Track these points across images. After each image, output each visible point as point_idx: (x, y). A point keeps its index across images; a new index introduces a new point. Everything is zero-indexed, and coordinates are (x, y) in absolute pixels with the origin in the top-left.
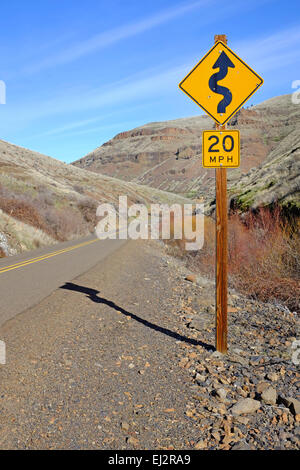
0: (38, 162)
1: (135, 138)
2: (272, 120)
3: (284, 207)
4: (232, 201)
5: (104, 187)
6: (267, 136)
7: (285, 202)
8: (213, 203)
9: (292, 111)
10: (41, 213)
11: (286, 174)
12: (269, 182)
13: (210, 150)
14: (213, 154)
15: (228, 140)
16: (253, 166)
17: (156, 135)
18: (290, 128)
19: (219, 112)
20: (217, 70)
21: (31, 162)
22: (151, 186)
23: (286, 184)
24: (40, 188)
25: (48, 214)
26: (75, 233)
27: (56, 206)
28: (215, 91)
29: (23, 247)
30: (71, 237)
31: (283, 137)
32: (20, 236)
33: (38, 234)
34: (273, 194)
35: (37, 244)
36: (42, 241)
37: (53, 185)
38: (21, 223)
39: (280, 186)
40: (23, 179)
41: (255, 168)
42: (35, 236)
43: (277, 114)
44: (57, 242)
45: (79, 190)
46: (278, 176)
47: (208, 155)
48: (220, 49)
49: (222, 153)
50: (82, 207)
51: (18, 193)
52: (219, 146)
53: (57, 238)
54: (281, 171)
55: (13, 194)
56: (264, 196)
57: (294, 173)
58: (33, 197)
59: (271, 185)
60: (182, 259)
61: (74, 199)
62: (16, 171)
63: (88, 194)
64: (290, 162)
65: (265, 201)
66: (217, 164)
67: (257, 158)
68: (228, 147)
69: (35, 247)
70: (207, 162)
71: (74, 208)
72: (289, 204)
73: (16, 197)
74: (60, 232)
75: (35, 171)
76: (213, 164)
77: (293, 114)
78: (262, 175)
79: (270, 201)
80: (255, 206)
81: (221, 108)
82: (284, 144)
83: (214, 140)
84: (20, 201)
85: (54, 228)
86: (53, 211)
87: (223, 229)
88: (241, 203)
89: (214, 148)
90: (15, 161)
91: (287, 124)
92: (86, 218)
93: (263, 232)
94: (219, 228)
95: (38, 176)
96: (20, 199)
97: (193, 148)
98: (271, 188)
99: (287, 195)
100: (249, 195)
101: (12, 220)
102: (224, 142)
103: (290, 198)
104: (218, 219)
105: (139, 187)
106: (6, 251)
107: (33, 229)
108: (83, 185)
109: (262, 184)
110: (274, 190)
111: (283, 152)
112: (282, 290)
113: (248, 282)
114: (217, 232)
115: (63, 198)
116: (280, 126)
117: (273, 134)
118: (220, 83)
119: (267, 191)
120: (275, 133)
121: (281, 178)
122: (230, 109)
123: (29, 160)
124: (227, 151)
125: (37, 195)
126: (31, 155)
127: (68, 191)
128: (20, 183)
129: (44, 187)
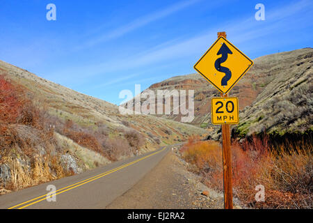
0: (98, 105)
1: (164, 87)
2: (258, 72)
3: (270, 135)
4: (233, 130)
5: (143, 121)
6: (255, 83)
7: (271, 131)
8: (219, 131)
9: (272, 66)
10: (100, 141)
11: (270, 111)
12: (259, 117)
13: (217, 112)
14: (219, 115)
15: (230, 104)
16: (247, 105)
17: (178, 85)
18: (271, 77)
19: (222, 85)
20: (220, 56)
21: (93, 105)
22: (175, 120)
23: (270, 118)
24: (99, 124)
25: (104, 142)
26: (123, 155)
27: (110, 136)
28: (219, 71)
29: (87, 166)
30: (120, 158)
31: (267, 84)
32: (85, 159)
33: (97, 157)
34: (262, 126)
35: (97, 164)
36: (100, 162)
37: (109, 121)
38: (86, 149)
39: (266, 119)
40: (87, 117)
41: (248, 106)
42: (96, 158)
43: (262, 68)
44: (110, 162)
45: (125, 124)
46: (265, 112)
47: (216, 115)
48: (222, 41)
49: (226, 113)
50: (128, 136)
51: (84, 127)
52: (223, 109)
53: (110, 159)
54: (267, 108)
55: (80, 128)
56: (256, 127)
57: (276, 110)
58: (94, 130)
59: (260, 119)
60: (199, 174)
61: (122, 131)
62: (83, 112)
63: (132, 126)
64: (273, 103)
65: (256, 130)
66: (223, 121)
67: (249, 99)
68: (230, 109)
69: (95, 166)
70: (215, 121)
71: (122, 137)
72: (274, 132)
73: (83, 130)
74: (112, 155)
75: (95, 111)
76: (220, 121)
77: (273, 68)
78: (254, 111)
79: (260, 131)
80: (249, 134)
81: (224, 82)
82: (268, 89)
83: (220, 105)
84: (86, 133)
85: (109, 152)
86: (108, 140)
87: (228, 168)
88: (239, 131)
89: (220, 110)
90: (82, 104)
91: (269, 75)
92: (130, 144)
93: (256, 153)
94: (225, 167)
95: (98, 115)
96: (85, 131)
97: (204, 93)
98: (260, 121)
99: (273, 126)
100: (245, 126)
101: (80, 148)
102: (227, 106)
103: (275, 128)
104: (225, 161)
105: (167, 121)
106: (74, 170)
107: (93, 153)
108: (128, 120)
109: (253, 118)
110: (262, 122)
111: (268, 94)
112: (273, 200)
113: (247, 193)
114: (224, 171)
115: (115, 130)
116: (264, 76)
117: (260, 82)
118: (222, 65)
119: (257, 123)
120: (261, 81)
121: (267, 114)
122: (230, 83)
123: (92, 104)
124: (229, 112)
125: (96, 128)
126: (93, 101)
127: (118, 125)
128: (85, 120)
129: (101, 122)
